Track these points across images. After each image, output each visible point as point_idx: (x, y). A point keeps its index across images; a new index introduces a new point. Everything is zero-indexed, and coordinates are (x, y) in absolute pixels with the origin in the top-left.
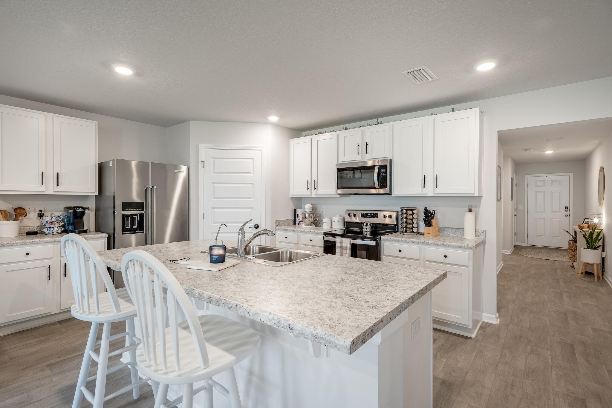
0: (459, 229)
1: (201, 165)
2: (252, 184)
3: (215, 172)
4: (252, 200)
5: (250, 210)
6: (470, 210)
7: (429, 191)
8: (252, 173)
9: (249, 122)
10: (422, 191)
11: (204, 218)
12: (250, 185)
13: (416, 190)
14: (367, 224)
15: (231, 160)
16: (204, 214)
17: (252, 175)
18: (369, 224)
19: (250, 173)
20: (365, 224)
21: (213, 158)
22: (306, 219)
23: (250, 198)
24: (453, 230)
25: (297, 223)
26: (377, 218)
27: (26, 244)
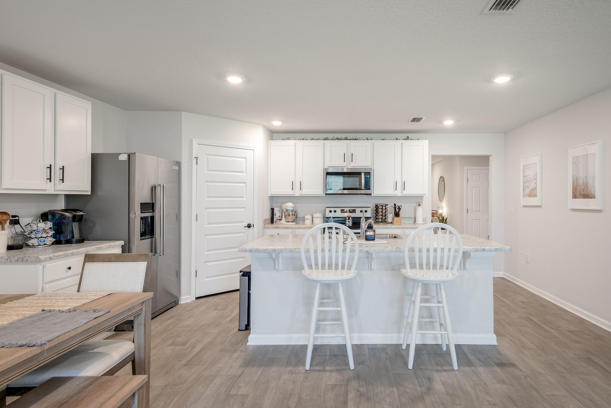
0: (411, 218)
1: (194, 161)
2: (245, 183)
3: (209, 170)
4: (245, 199)
5: (243, 210)
6: (419, 205)
7: (398, 193)
8: (245, 172)
9: (241, 121)
10: (394, 192)
11: (197, 220)
12: (243, 185)
13: (389, 191)
14: (349, 218)
15: (219, 157)
16: (197, 215)
17: (245, 174)
18: (351, 218)
19: (243, 172)
20: (347, 218)
21: (206, 154)
22: (290, 217)
23: (243, 197)
24: (407, 219)
25: (274, 221)
26: (355, 212)
27: (67, 256)
